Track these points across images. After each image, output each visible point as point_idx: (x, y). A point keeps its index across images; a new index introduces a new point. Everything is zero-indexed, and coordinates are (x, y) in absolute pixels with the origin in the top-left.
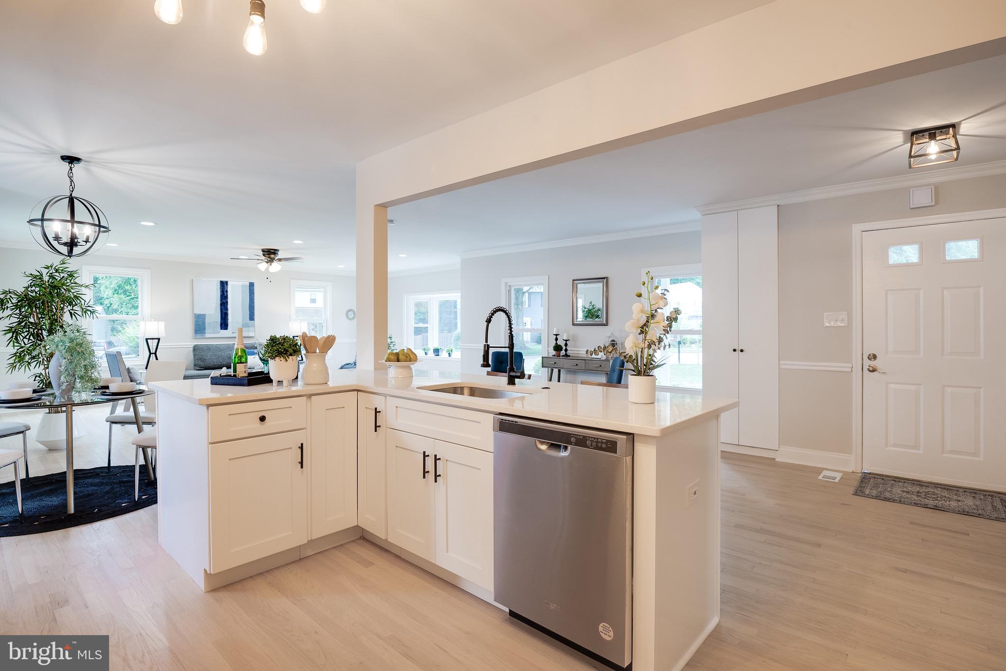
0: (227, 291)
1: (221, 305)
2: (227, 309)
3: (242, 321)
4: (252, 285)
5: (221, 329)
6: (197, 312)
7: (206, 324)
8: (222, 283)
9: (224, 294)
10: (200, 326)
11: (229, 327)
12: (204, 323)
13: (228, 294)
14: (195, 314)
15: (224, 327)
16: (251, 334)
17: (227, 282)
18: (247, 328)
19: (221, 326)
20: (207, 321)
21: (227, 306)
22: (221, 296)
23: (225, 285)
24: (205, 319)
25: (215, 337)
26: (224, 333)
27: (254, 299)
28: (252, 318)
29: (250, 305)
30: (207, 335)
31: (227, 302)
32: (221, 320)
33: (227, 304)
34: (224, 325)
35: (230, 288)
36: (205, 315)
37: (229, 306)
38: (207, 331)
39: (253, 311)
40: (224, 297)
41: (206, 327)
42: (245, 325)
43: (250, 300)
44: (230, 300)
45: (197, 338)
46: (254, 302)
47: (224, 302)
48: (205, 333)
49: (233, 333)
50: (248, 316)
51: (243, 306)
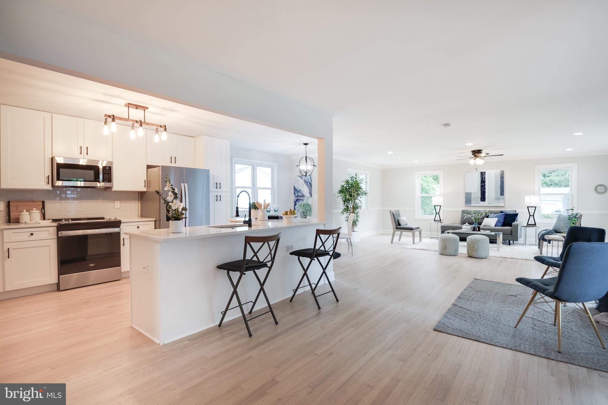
0: (485, 178)
1: (481, 186)
2: (485, 189)
4: (502, 172)
5: (481, 201)
6: (467, 191)
7: (472, 198)
8: (481, 173)
9: (483, 180)
10: (468, 200)
11: (486, 200)
12: (470, 198)
13: (486, 179)
14: (465, 193)
15: (483, 200)
16: (502, 204)
17: (485, 172)
18: (498, 201)
19: (481, 199)
20: (472, 196)
22: (481, 181)
23: (484, 174)
24: (471, 195)
25: (478, 206)
26: (483, 203)
27: (504, 181)
28: (502, 193)
29: (501, 185)
30: (472, 205)
31: (485, 185)
32: (481, 196)
33: (485, 186)
34: (483, 198)
35: (487, 176)
36: (471, 193)
37: (486, 187)
38: (472, 202)
39: (503, 189)
40: (483, 182)
41: (472, 201)
42: (497, 199)
43: (501, 182)
44: (486, 183)
45: (466, 206)
46: (503, 184)
47: (483, 184)
48: (471, 203)
49: (489, 204)
50: (499, 193)
51: (496, 186)
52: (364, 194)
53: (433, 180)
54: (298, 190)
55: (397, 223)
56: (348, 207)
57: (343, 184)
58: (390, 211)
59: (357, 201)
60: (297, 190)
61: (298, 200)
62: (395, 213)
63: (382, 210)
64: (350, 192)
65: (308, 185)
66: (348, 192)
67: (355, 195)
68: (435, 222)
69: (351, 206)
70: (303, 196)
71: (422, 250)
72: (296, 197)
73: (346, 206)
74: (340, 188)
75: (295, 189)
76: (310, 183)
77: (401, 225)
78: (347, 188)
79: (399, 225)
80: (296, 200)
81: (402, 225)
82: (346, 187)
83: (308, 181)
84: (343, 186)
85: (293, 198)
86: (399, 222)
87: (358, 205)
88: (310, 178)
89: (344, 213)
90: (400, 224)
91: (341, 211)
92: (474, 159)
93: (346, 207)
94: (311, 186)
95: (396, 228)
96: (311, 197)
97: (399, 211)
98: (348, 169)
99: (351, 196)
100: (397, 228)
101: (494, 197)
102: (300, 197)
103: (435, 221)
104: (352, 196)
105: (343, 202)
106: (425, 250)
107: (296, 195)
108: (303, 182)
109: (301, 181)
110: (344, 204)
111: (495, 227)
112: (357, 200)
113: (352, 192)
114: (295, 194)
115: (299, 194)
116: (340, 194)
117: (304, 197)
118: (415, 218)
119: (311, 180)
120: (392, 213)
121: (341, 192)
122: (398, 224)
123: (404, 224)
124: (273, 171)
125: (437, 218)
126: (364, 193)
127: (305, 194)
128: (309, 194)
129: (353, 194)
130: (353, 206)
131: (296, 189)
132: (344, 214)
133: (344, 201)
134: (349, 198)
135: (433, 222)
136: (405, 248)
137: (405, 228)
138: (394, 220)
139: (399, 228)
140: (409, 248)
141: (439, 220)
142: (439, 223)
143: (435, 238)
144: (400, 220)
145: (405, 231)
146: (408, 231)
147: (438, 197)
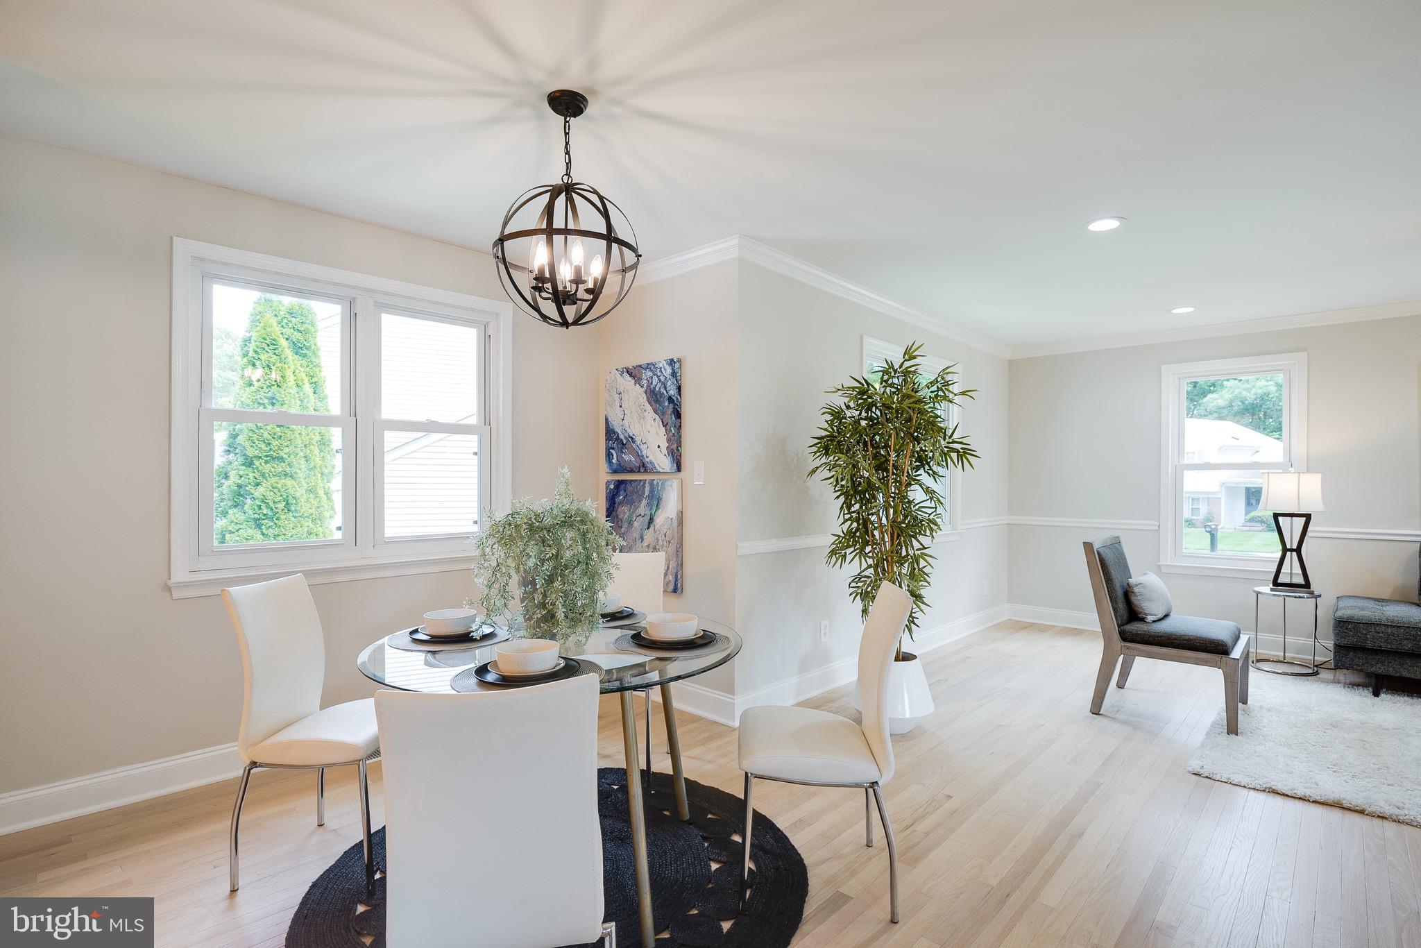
52: (954, 455)
54: (622, 437)
55: (1121, 605)
56: (865, 526)
57: (839, 401)
58: (1088, 546)
59: (916, 494)
60: (618, 439)
61: (622, 487)
62: (1109, 556)
63: (1008, 524)
64: (876, 446)
65: (663, 414)
66: (865, 444)
67: (907, 464)
68: (1285, 592)
69: (880, 518)
70: (643, 467)
72: (615, 472)
73: (857, 520)
74: (826, 426)
75: (610, 433)
76: (670, 399)
77: (1143, 620)
78: (863, 423)
79: (1135, 615)
80: (612, 487)
81: (1150, 618)
82: (858, 422)
83: (663, 390)
84: (837, 415)
85: (603, 476)
86: (1133, 598)
87: (921, 515)
88: (674, 374)
89: (845, 556)
90: (1136, 608)
91: (828, 541)
93: (855, 525)
94: (678, 415)
95: (1121, 633)
96: (679, 469)
97: (1118, 541)
98: (866, 339)
99: (881, 466)
100: (1127, 637)
102: (631, 471)
103: (1276, 583)
104: (890, 468)
105: (842, 499)
107: (614, 461)
108: (643, 399)
109: (635, 394)
110: (849, 508)
112: (917, 487)
113: (887, 447)
114: (609, 456)
115: (628, 457)
116: (824, 460)
117: (646, 471)
119: (679, 388)
120: (1098, 553)
121: (828, 445)
122: (1126, 614)
123: (1159, 616)
124: (486, 342)
126: (953, 450)
127: (651, 458)
128: (670, 458)
129: (893, 456)
130: (894, 522)
131: (614, 432)
132: (849, 558)
133: (846, 494)
134: (874, 479)
135: (1272, 590)
136: (1207, 777)
137: (1176, 639)
138: (1108, 592)
139: (1137, 635)
140: (1234, 783)
141: (1301, 581)
142: (1303, 598)
143: (1272, 661)
144: (1136, 590)
145: (1180, 657)
146: (1197, 658)
147: (1299, 473)
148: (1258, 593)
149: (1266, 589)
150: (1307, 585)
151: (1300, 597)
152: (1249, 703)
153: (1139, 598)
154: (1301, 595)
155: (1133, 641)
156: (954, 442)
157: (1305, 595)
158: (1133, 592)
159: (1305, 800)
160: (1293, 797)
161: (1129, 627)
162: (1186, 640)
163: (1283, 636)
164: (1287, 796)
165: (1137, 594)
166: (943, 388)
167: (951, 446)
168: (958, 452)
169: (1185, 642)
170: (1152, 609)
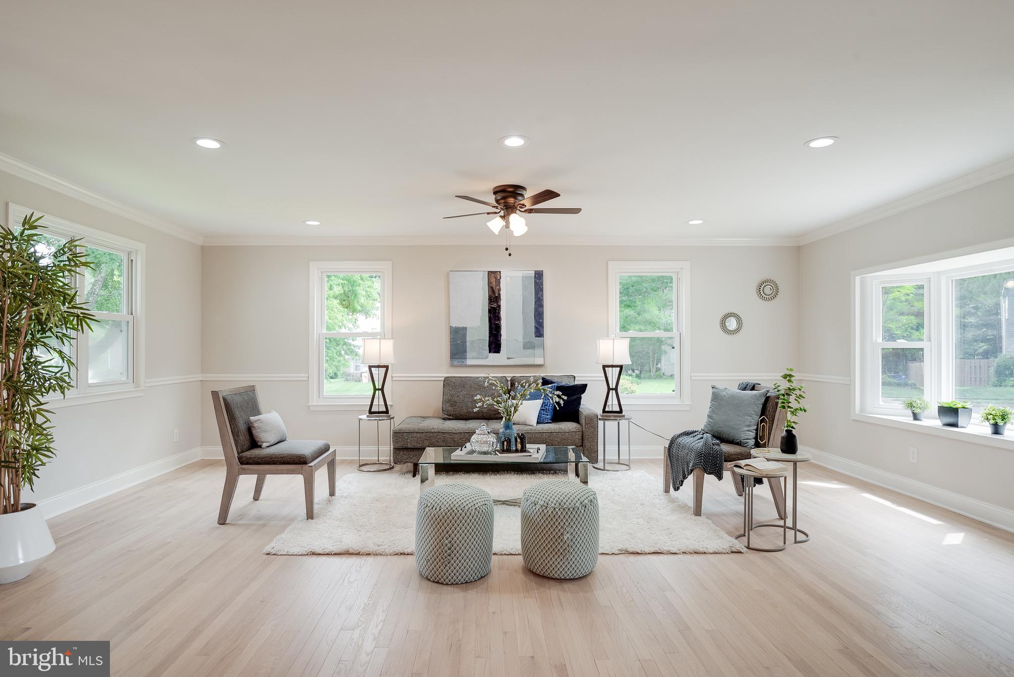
0: (499, 289)
1: (490, 311)
2: (499, 319)
3: (523, 338)
4: (539, 276)
5: (490, 352)
6: (455, 324)
7: (468, 344)
8: (490, 274)
9: (494, 293)
10: (458, 348)
11: (502, 349)
12: (464, 342)
13: (501, 292)
14: (451, 327)
15: (494, 348)
16: (539, 361)
17: (498, 273)
18: (530, 351)
19: (490, 346)
20: (468, 339)
21: (499, 312)
22: (490, 296)
23: (496, 279)
24: (465, 336)
25: (481, 365)
26: (494, 359)
27: (542, 300)
28: (539, 332)
29: (536, 310)
30: (469, 362)
31: (499, 306)
32: (490, 337)
33: (500, 310)
34: (495, 345)
35: (503, 284)
36: (465, 329)
37: (503, 314)
38: (469, 355)
39: (541, 321)
40: (494, 299)
41: (468, 349)
42: (528, 346)
43: (535, 302)
44: (503, 303)
45: (452, 366)
46: (542, 306)
47: (495, 305)
48: (466, 358)
49: (508, 358)
50: (533, 330)
51: (524, 312)
52: (73, 319)
53: (340, 307)
55: (244, 438)
58: (215, 394)
62: (236, 401)
63: (201, 381)
68: (374, 417)
71: (347, 553)
77: (260, 447)
79: (254, 444)
81: (265, 445)
86: (254, 432)
87: (46, 374)
90: (256, 439)
92: (501, 217)
95: (240, 459)
97: (252, 389)
100: (243, 461)
101: (520, 339)
103: (371, 412)
106: (358, 554)
111: (541, 426)
112: (42, 348)
118: (309, 406)
120: (224, 399)
122: (247, 444)
123: (272, 442)
125: (379, 405)
126: (73, 314)
135: (368, 416)
136: (274, 554)
137: (275, 458)
138: (231, 428)
139: (250, 458)
140: (290, 554)
141: (384, 410)
142: (384, 420)
143: (371, 464)
144: (255, 425)
145: (277, 470)
146: (288, 470)
147: (380, 339)
148: (360, 420)
149: (364, 417)
150: (387, 412)
151: (382, 420)
152: (337, 494)
153: (258, 430)
154: (383, 418)
155: (248, 463)
156: (74, 307)
157: (385, 418)
158: (254, 427)
159: (329, 554)
160: (323, 554)
161: (248, 454)
162: (282, 458)
163: (358, 447)
164: (320, 554)
165: (257, 428)
166: (74, 259)
167: (72, 310)
168: (78, 316)
169: (281, 459)
170: (266, 437)
